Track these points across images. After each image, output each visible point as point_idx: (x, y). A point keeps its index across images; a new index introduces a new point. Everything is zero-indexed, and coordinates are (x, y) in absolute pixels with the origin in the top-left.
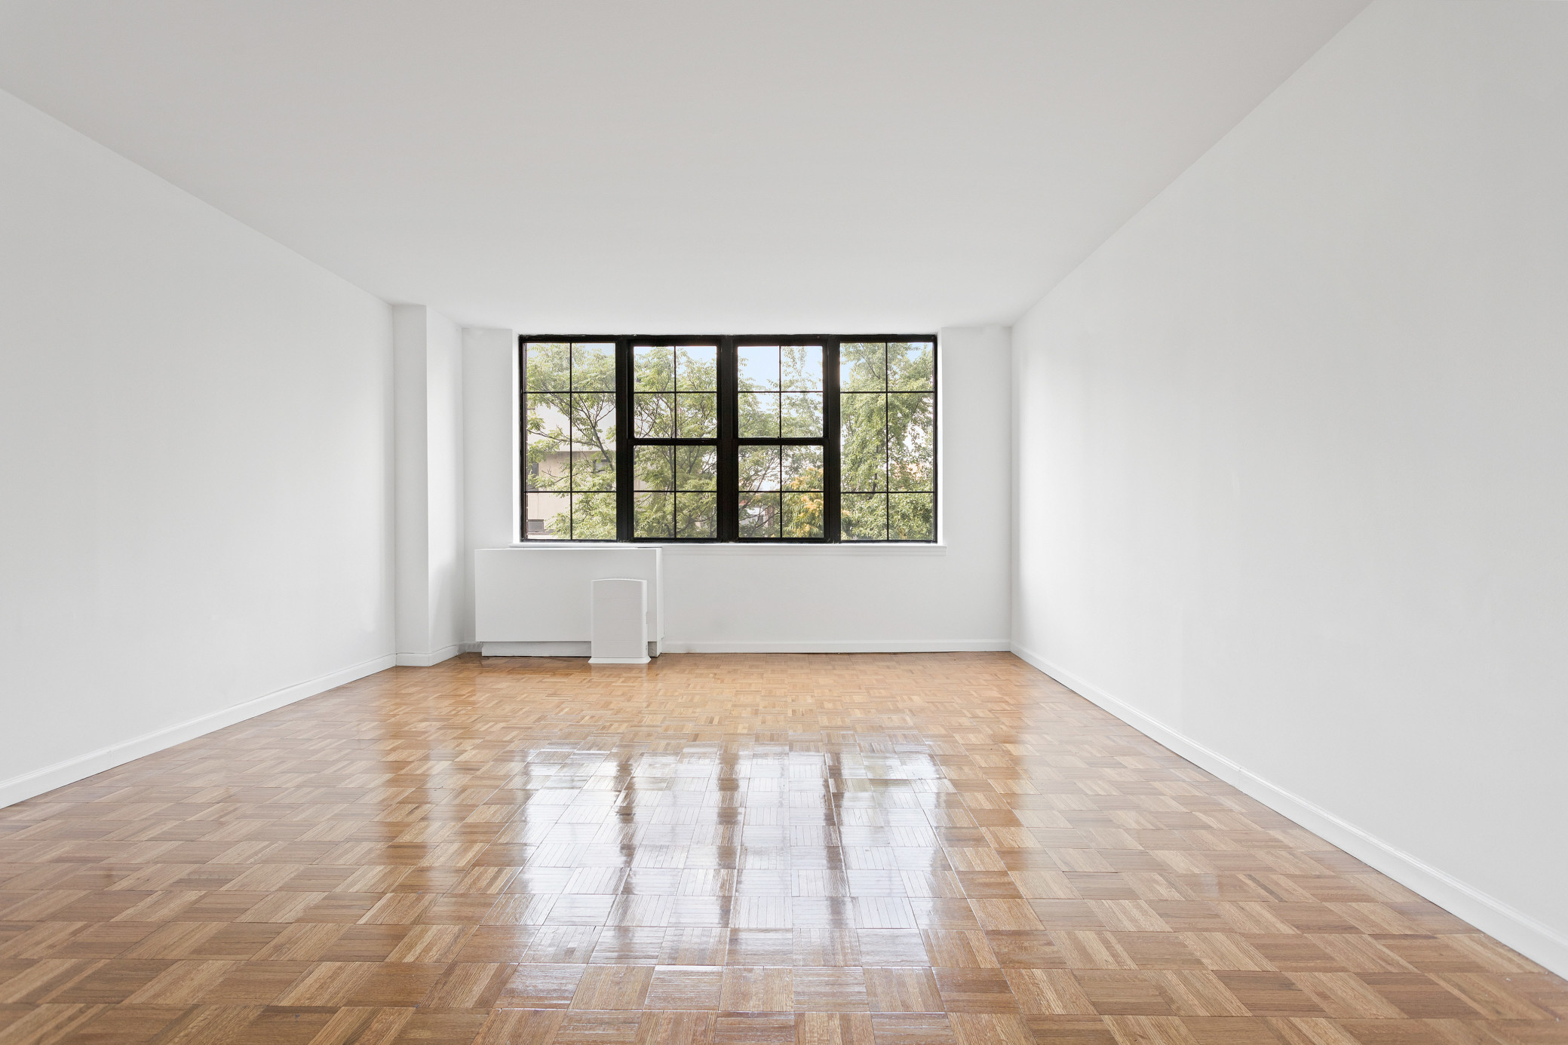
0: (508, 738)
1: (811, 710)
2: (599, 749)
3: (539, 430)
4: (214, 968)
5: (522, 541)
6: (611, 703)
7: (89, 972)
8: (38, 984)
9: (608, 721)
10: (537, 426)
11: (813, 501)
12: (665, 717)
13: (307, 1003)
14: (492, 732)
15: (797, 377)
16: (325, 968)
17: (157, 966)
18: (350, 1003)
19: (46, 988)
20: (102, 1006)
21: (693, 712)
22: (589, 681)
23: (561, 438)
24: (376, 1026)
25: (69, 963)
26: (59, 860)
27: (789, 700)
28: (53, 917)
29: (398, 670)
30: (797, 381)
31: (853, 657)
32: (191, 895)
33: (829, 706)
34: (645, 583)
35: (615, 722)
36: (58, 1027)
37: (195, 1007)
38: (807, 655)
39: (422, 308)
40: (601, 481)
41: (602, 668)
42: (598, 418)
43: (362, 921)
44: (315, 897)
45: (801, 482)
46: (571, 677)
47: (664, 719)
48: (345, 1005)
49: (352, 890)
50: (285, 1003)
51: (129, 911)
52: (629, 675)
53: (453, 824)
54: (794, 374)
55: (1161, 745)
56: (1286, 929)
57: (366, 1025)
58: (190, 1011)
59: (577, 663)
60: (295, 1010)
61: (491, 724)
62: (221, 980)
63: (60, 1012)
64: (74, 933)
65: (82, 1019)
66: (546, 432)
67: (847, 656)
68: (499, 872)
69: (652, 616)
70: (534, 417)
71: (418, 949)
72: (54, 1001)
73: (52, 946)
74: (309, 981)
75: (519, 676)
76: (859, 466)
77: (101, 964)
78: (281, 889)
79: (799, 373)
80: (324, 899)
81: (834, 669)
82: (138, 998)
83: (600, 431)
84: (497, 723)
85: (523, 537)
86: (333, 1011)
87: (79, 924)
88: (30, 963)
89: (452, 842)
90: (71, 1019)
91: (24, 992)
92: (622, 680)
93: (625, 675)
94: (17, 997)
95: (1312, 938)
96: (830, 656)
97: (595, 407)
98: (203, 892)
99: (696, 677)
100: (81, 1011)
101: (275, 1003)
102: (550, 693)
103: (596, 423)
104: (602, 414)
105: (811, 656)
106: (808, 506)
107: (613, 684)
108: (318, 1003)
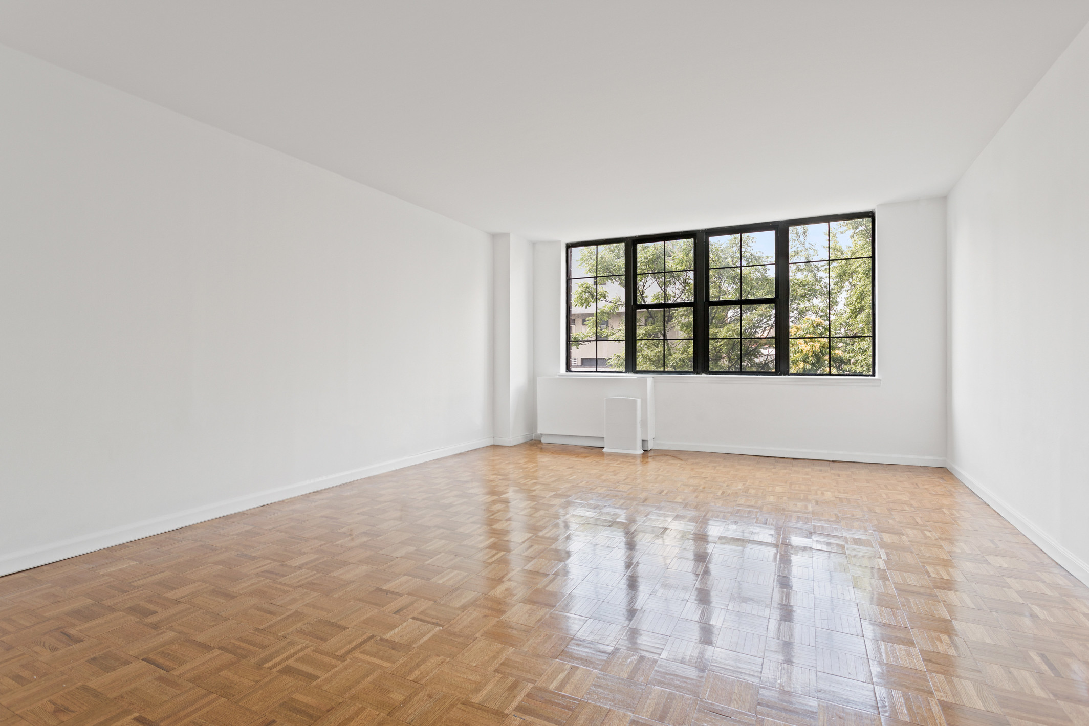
0: (533, 489)
1: (737, 493)
2: (581, 501)
3: (605, 298)
4: (363, 569)
5: (567, 372)
6: (603, 475)
7: (321, 561)
8: (304, 561)
9: (595, 486)
10: (604, 296)
11: (807, 344)
12: (632, 487)
13: (393, 590)
14: (526, 485)
15: (801, 248)
16: (405, 578)
17: (345, 564)
18: (409, 594)
19: (306, 564)
20: (322, 574)
21: (653, 486)
22: (597, 462)
23: (620, 303)
24: (415, 605)
25: (315, 556)
26: (324, 517)
27: (725, 485)
28: (316, 538)
29: (494, 446)
30: (802, 251)
31: (795, 462)
32: (365, 539)
33: (752, 491)
34: (639, 401)
35: (599, 486)
36: (306, 578)
37: (353, 581)
38: (759, 457)
39: (508, 235)
40: (644, 332)
41: (610, 455)
42: (645, 288)
43: (427, 563)
44: (412, 549)
45: (798, 329)
46: (588, 458)
47: (631, 488)
48: (407, 594)
49: (428, 549)
50: (385, 588)
51: (341, 541)
52: (624, 460)
53: (485, 527)
54: (798, 246)
55: (1045, 553)
56: (1039, 692)
57: (412, 603)
58: (350, 582)
59: (597, 451)
60: (387, 592)
61: (529, 480)
62: (365, 574)
63: (308, 573)
64: (321, 546)
65: (314, 577)
66: (610, 299)
67: (792, 460)
68: (497, 553)
69: (644, 423)
70: (602, 290)
71: (445, 579)
72: (307, 569)
73: (312, 549)
74: (397, 582)
75: (557, 456)
76: (858, 315)
77: (325, 559)
78: (399, 543)
79: (803, 245)
80: (416, 550)
81: (775, 468)
82: (334, 574)
83: (647, 297)
84: (532, 480)
85: (568, 369)
86: (401, 595)
87: (323, 543)
88: (304, 553)
89: (480, 535)
90: (311, 576)
91: (299, 564)
92: (618, 462)
93: (621, 460)
94: (297, 564)
95: (1062, 703)
96: (777, 459)
97: (643, 281)
98: (370, 539)
99: (667, 465)
100: (315, 574)
101: (381, 587)
102: (570, 466)
103: (643, 291)
104: (647, 285)
105: (762, 458)
106: (802, 348)
107: (611, 465)
108: (397, 591)
